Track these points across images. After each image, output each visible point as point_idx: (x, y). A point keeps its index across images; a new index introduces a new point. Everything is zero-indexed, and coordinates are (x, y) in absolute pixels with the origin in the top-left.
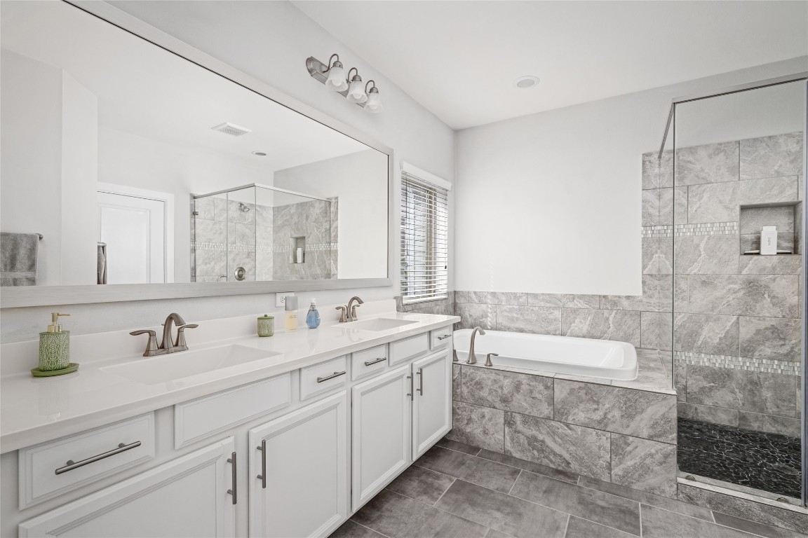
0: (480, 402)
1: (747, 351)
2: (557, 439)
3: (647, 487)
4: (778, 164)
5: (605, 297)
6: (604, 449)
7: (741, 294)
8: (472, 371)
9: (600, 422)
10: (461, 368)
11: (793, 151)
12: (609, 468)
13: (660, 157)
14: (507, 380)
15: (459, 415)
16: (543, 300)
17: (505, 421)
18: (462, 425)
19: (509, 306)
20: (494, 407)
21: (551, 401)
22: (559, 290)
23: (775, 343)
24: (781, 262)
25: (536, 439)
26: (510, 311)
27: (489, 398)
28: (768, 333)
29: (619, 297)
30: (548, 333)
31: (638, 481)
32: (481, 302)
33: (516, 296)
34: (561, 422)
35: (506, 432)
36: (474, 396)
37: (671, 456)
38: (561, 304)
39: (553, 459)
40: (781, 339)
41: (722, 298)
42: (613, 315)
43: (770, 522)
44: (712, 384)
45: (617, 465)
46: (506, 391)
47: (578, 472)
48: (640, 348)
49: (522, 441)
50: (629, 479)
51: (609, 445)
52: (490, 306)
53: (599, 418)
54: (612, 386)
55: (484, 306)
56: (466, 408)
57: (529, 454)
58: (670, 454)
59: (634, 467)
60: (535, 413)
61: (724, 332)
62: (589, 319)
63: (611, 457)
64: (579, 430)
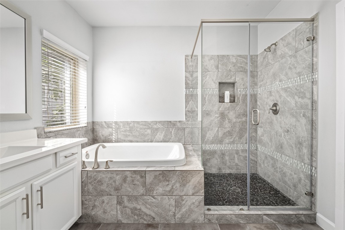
0: (101, 193)
1: (221, 142)
2: (148, 206)
3: (192, 220)
4: (230, 67)
5: (170, 122)
6: (172, 206)
7: (219, 118)
8: (95, 174)
9: (169, 191)
10: (87, 173)
11: (234, 62)
12: (174, 215)
13: (191, 58)
14: (118, 176)
15: (86, 205)
16: (142, 124)
17: (117, 202)
18: (89, 211)
19: (124, 129)
20: (110, 195)
21: (144, 184)
22: (149, 119)
23: (229, 138)
24: (231, 105)
25: (136, 209)
26: (125, 131)
27: (107, 190)
28: (227, 134)
29: (176, 121)
30: (144, 142)
31: (188, 218)
32: (108, 127)
33: (128, 123)
34: (149, 196)
35: (118, 209)
36: (96, 190)
37: (202, 202)
38: (151, 126)
39: (146, 218)
40: (231, 136)
41: (213, 120)
42: (173, 130)
43: (238, 222)
44: (210, 157)
45: (178, 213)
46: (117, 183)
47: (159, 222)
48: (184, 145)
49: (128, 212)
50: (184, 219)
51: (174, 203)
52: (114, 129)
53: (169, 189)
54: (176, 170)
55: (110, 130)
56: (91, 199)
57: (132, 219)
58: (201, 200)
59: (186, 211)
60: (135, 194)
61: (214, 134)
62: (163, 133)
63: (175, 210)
64: (159, 198)
